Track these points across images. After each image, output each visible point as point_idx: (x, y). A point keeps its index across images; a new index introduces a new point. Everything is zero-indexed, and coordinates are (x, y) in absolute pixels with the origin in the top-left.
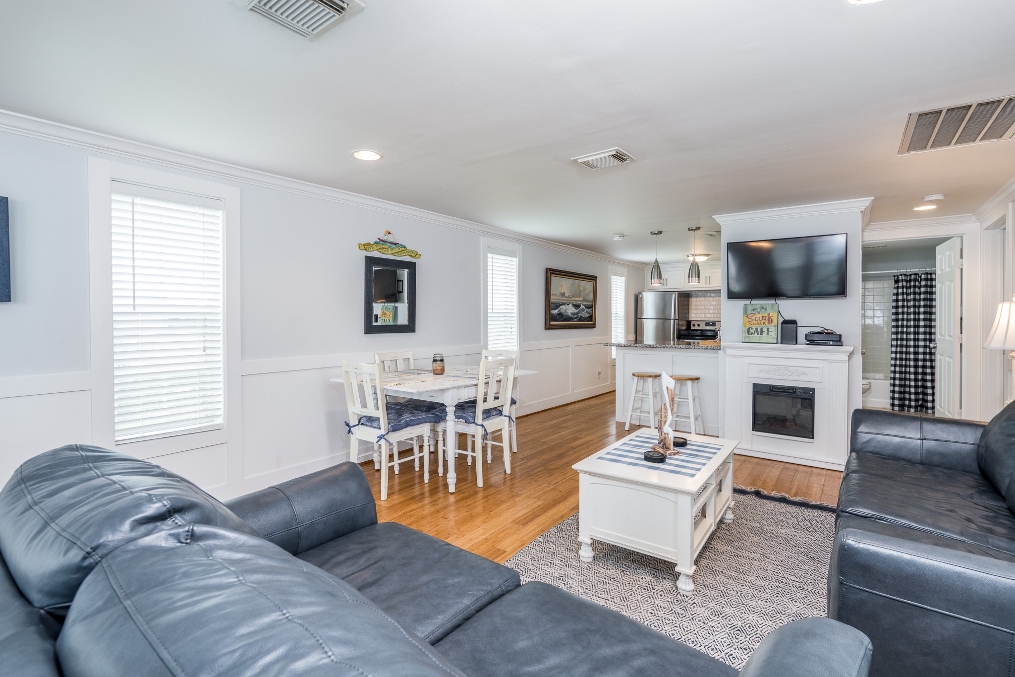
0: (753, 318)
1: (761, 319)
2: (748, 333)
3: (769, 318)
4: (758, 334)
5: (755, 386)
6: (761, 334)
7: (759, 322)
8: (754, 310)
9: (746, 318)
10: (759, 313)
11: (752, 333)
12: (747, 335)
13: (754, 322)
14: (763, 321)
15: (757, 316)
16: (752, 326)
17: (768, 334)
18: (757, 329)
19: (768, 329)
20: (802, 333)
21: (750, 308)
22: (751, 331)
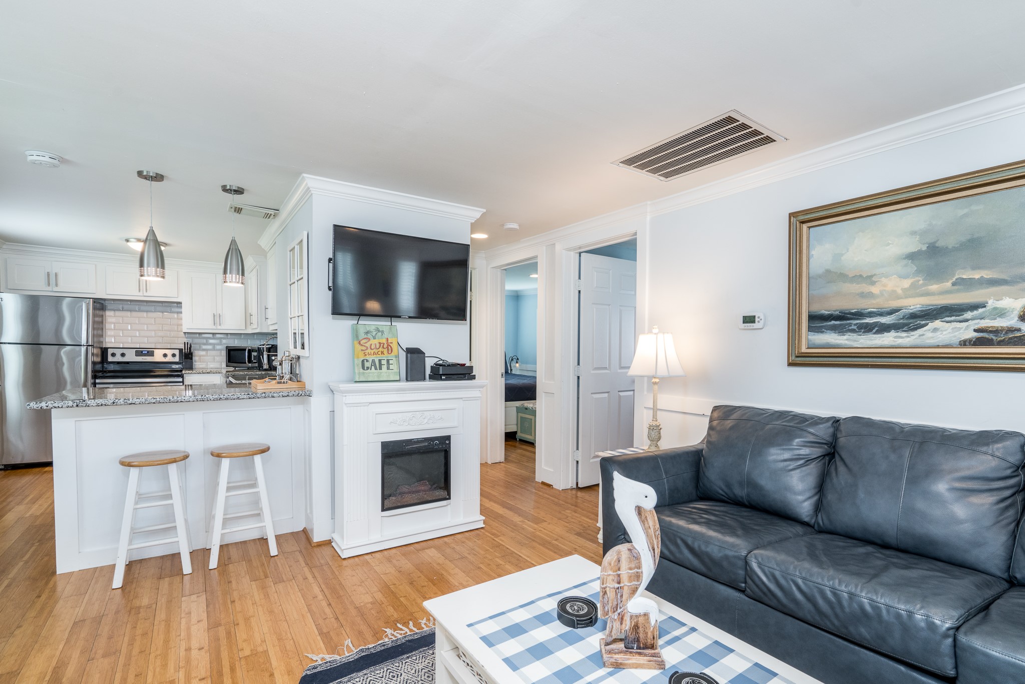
0: (368, 345)
1: (378, 346)
2: (363, 368)
3: (388, 345)
4: (376, 369)
5: (385, 445)
6: (381, 369)
7: (376, 351)
8: (367, 333)
9: (357, 346)
10: (374, 338)
11: (368, 368)
12: (362, 370)
13: (369, 351)
14: (381, 349)
15: (373, 342)
16: (367, 357)
17: (388, 368)
18: (373, 361)
19: (388, 361)
20: (429, 363)
21: (362, 331)
22: (367, 364)
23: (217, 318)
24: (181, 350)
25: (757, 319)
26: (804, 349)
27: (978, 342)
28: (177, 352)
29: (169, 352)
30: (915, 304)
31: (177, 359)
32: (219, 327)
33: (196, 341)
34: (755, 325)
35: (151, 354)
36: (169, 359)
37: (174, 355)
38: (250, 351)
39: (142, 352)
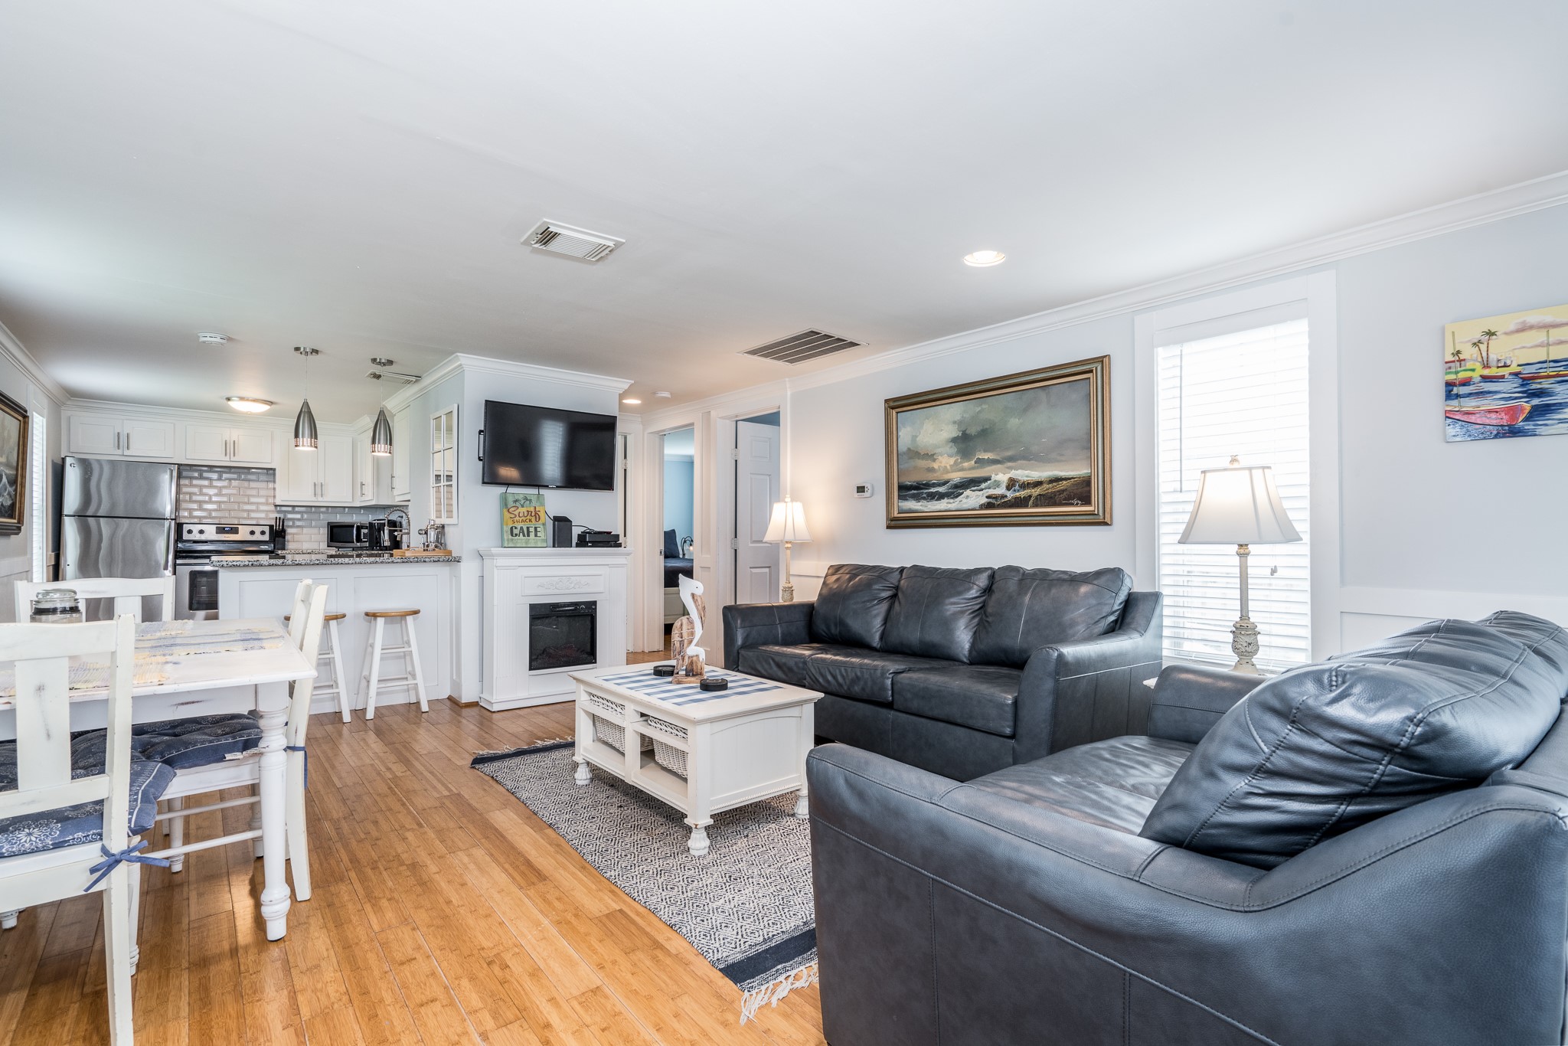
0: (516, 513)
1: (526, 515)
2: (512, 535)
3: (536, 513)
4: (524, 536)
5: (532, 607)
6: (528, 536)
7: (524, 519)
8: (516, 501)
9: (506, 513)
10: (523, 506)
11: (516, 535)
12: (510, 537)
13: (517, 518)
14: (528, 517)
15: (521, 510)
16: (516, 525)
17: (536, 536)
18: (522, 528)
19: (536, 528)
20: (576, 532)
21: (510, 499)
22: (515, 531)
23: (318, 488)
24: (271, 527)
25: (866, 489)
26: (896, 515)
27: (989, 506)
28: (267, 529)
29: (258, 530)
30: (956, 477)
31: (266, 538)
32: (320, 499)
33: (290, 516)
34: (866, 494)
35: (235, 531)
36: (258, 537)
37: (263, 533)
38: (359, 528)
39: (224, 528)
